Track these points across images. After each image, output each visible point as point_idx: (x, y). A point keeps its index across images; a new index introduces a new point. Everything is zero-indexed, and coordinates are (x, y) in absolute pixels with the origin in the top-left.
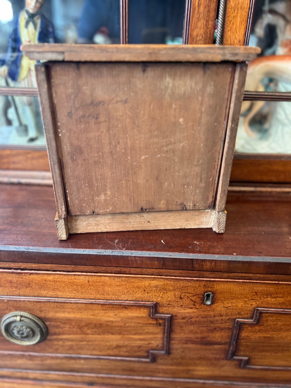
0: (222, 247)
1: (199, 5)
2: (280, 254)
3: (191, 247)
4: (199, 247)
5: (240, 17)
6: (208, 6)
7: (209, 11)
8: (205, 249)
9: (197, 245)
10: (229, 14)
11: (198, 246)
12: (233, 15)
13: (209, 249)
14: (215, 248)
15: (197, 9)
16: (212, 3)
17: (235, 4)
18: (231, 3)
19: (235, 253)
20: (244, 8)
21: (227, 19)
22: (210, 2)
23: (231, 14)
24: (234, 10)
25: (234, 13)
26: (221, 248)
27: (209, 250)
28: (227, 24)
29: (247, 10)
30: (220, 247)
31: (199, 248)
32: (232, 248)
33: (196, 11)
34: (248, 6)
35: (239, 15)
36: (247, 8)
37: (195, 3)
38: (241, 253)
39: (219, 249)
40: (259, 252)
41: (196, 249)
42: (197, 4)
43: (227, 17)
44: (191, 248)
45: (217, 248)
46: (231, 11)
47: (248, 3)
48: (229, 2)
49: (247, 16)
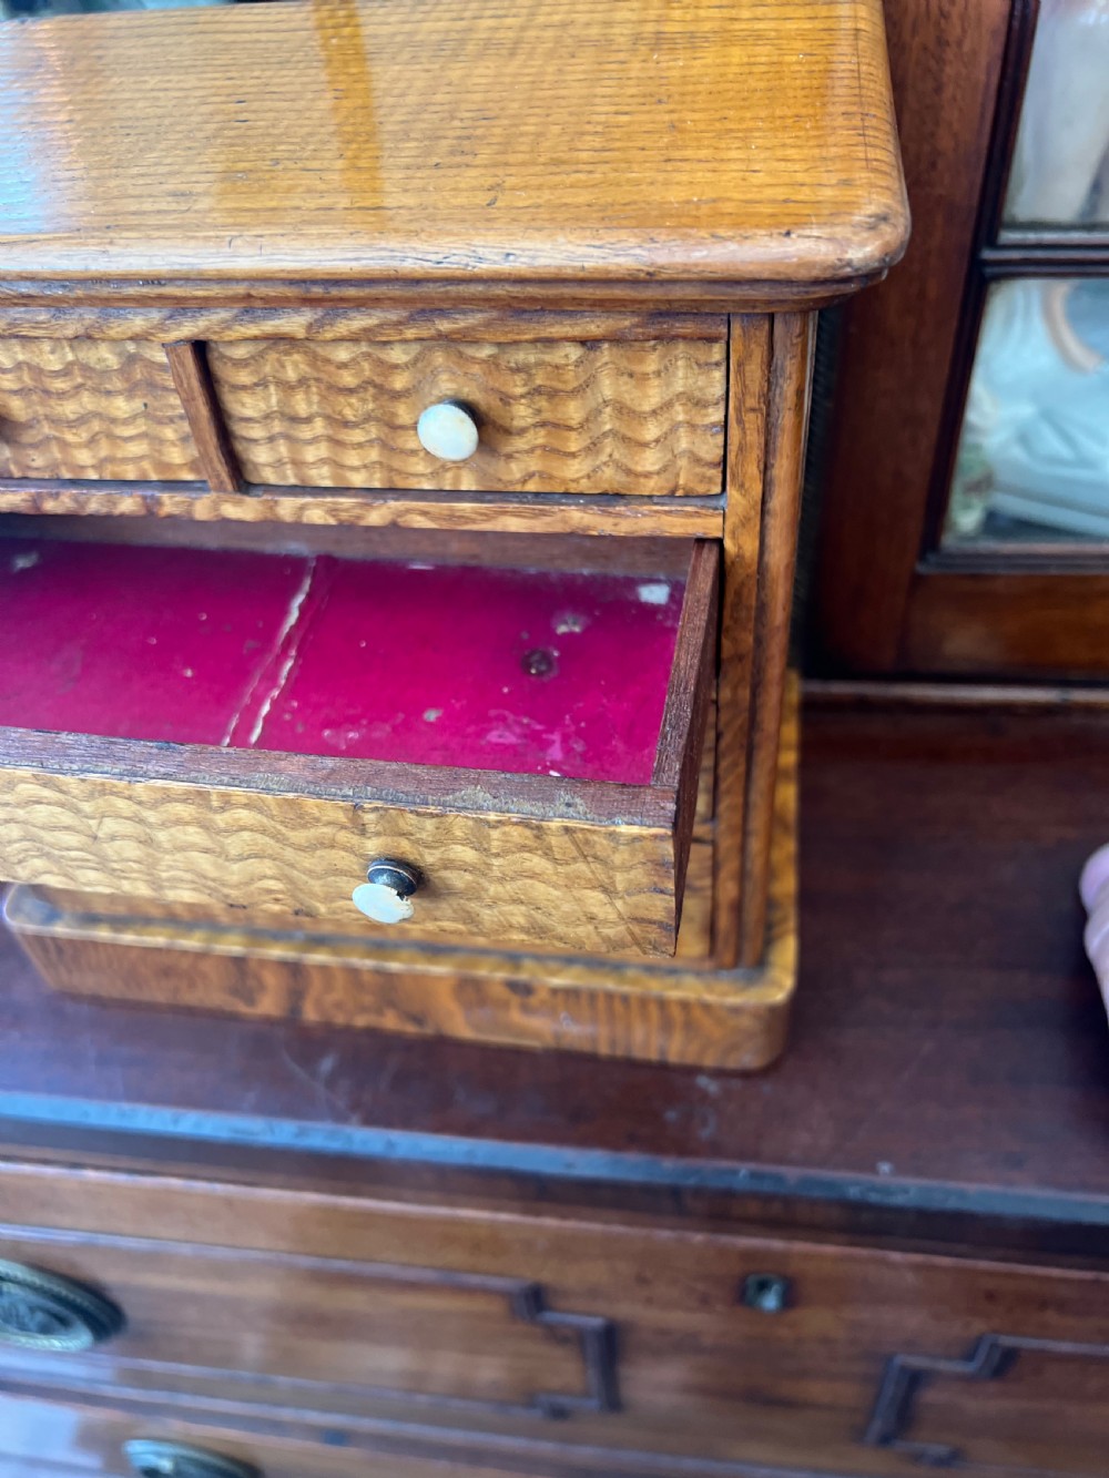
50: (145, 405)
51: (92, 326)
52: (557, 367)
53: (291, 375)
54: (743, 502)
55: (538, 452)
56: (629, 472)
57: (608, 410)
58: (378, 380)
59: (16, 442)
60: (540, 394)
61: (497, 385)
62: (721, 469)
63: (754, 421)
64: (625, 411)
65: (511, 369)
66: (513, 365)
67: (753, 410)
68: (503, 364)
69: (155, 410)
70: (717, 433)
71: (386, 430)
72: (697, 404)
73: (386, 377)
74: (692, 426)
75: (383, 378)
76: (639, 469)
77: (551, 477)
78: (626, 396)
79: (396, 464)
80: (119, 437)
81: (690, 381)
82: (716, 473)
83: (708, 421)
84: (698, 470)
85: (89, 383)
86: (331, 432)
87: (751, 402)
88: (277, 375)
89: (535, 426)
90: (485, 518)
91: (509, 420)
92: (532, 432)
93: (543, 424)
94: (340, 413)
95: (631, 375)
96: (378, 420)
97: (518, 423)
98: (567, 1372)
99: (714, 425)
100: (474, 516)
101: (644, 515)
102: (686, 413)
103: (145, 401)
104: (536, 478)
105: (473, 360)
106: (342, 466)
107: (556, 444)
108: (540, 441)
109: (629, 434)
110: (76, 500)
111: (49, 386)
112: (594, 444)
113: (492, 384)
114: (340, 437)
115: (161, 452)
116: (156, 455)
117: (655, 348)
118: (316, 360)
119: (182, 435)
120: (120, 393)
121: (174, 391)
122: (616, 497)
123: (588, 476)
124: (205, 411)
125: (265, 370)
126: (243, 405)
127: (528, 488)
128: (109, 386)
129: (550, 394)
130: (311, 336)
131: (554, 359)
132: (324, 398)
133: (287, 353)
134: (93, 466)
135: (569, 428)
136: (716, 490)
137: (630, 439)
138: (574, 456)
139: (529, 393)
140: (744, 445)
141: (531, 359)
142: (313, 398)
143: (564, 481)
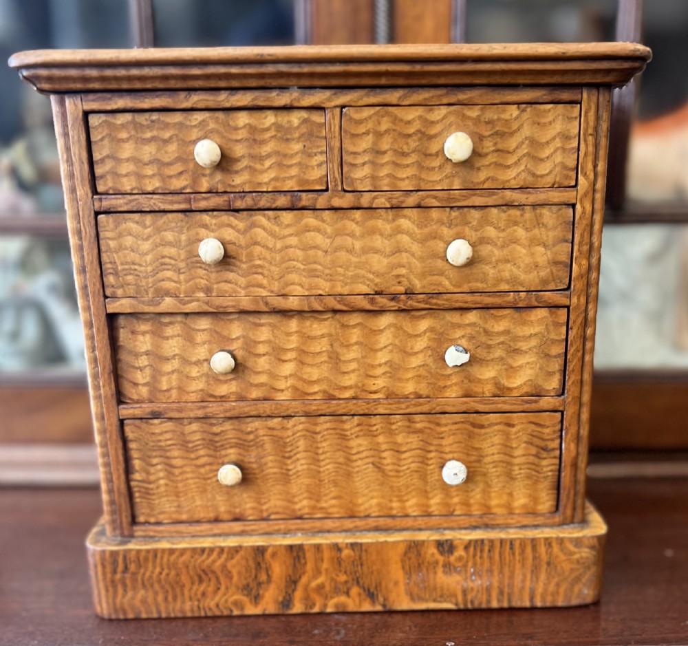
0: (416, 626)
2: (587, 637)
3: (321, 631)
4: (345, 629)
8: (361, 633)
9: (341, 625)
11: (342, 627)
13: (373, 633)
14: (393, 631)
19: (450, 641)
26: (410, 629)
27: (373, 637)
30: (410, 627)
31: (343, 632)
32: (445, 628)
38: (470, 641)
39: (403, 632)
40: (524, 634)
41: (334, 636)
44: (320, 634)
45: (400, 628)
50: (304, 146)
51: (295, 99)
52: (506, 121)
53: (383, 127)
54: (586, 182)
55: (492, 166)
56: (534, 175)
57: (527, 142)
58: (423, 130)
59: (228, 170)
60: (497, 135)
61: (478, 131)
62: (575, 172)
63: (591, 141)
64: (534, 142)
65: (485, 122)
66: (487, 120)
67: (591, 135)
68: (482, 119)
69: (309, 148)
70: (575, 152)
71: (422, 157)
72: (567, 137)
73: (427, 128)
74: (564, 150)
75: (425, 129)
76: (539, 173)
77: (497, 180)
78: (536, 135)
79: (423, 176)
80: (285, 165)
81: (564, 126)
82: (573, 174)
83: (570, 146)
84: (565, 172)
85: (279, 135)
86: (394, 159)
87: (590, 131)
88: (375, 128)
89: (493, 151)
90: (464, 198)
91: (481, 149)
92: (491, 155)
93: (497, 150)
94: (401, 148)
95: (539, 124)
96: (419, 151)
97: (485, 150)
99: (573, 148)
100: (459, 197)
101: (541, 192)
102: (562, 142)
103: (305, 144)
104: (490, 180)
105: (469, 118)
106: (396, 178)
107: (501, 161)
108: (494, 160)
109: (536, 155)
110: (253, 200)
111: (257, 137)
112: (519, 160)
113: (476, 130)
114: (398, 162)
115: (304, 173)
116: (302, 175)
117: (549, 110)
118: (396, 120)
119: (318, 162)
120: (293, 139)
121: (322, 138)
122: (527, 188)
123: (515, 178)
124: (338, 144)
125: (370, 125)
126: (354, 145)
127: (486, 186)
128: (289, 137)
129: (502, 135)
130: (399, 103)
131: (506, 116)
132: (395, 140)
133: (383, 116)
134: (265, 183)
135: (509, 152)
136: (573, 183)
137: (536, 157)
138: (508, 167)
139: (492, 134)
140: (586, 154)
141: (496, 117)
142: (390, 140)
143: (504, 182)
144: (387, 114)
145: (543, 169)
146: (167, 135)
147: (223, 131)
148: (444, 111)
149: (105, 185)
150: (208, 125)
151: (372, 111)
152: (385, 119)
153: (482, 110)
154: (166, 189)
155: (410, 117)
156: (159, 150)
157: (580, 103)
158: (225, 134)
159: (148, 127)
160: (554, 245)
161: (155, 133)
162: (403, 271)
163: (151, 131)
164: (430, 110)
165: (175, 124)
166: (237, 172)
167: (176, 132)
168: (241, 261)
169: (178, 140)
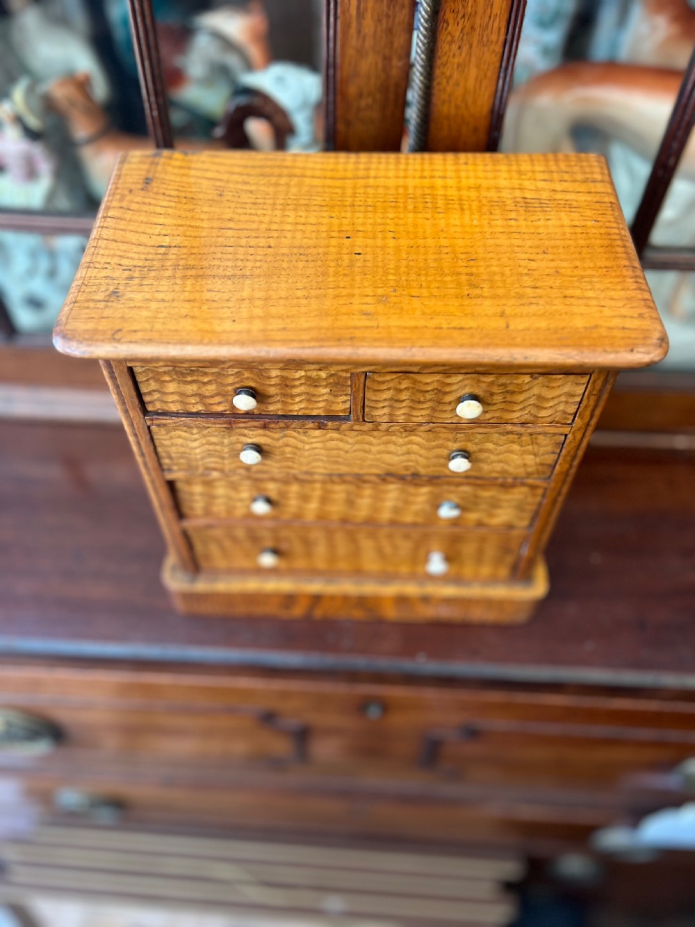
1: (360, 15)
5: (478, 66)
6: (388, 16)
7: (390, 31)
10: (445, 58)
12: (456, 60)
15: (354, 24)
16: (397, 9)
17: (462, 30)
18: (450, 29)
20: (488, 41)
21: (437, 72)
22: (394, 6)
23: (451, 59)
24: (459, 48)
25: (460, 55)
28: (439, 84)
29: (498, 48)
33: (353, 31)
34: (502, 37)
35: (473, 59)
36: (497, 42)
37: (349, 8)
42: (353, 11)
43: (439, 68)
46: (450, 49)
47: (500, 29)
48: (445, 25)
49: (498, 65)
50: (331, 390)
52: (518, 384)
53: (403, 386)
54: (580, 423)
56: (535, 416)
57: (534, 397)
58: (440, 388)
59: (263, 402)
61: (490, 390)
62: (573, 416)
63: (593, 398)
64: (541, 398)
65: (498, 385)
66: (500, 384)
69: (335, 392)
70: (576, 404)
71: (437, 404)
72: (571, 395)
73: (444, 387)
74: (566, 403)
75: (442, 388)
76: (540, 415)
77: (502, 418)
78: (544, 393)
79: (436, 415)
80: (313, 401)
81: (571, 388)
82: (571, 417)
83: (574, 401)
84: (564, 415)
85: (309, 383)
86: (411, 405)
87: (594, 393)
88: (396, 386)
89: (502, 402)
91: (490, 401)
92: (499, 404)
93: (505, 402)
94: (418, 399)
95: (548, 387)
96: (435, 400)
97: (495, 402)
98: (281, 746)
99: (576, 402)
100: (466, 428)
101: (538, 426)
102: (566, 398)
104: (495, 418)
106: (411, 415)
107: (508, 408)
108: (502, 407)
110: (285, 424)
111: (288, 383)
112: (524, 408)
113: (488, 389)
114: (415, 406)
115: (330, 406)
116: (328, 407)
117: (560, 379)
118: (415, 382)
119: (343, 400)
120: (321, 386)
121: (348, 386)
122: (527, 423)
123: (518, 418)
124: (361, 395)
125: (391, 385)
126: (376, 396)
127: (491, 421)
128: (317, 384)
129: (513, 393)
130: (420, 371)
131: (519, 381)
132: (413, 393)
133: (403, 379)
134: (296, 411)
135: (515, 403)
136: (570, 422)
137: (540, 406)
138: (514, 411)
139: (503, 392)
140: (586, 407)
141: (508, 382)
142: (408, 394)
143: (506, 419)
144: (408, 378)
145: (543, 413)
146: (206, 380)
147: (257, 379)
148: (460, 377)
149: (153, 407)
150: (244, 374)
151: (394, 376)
152: (406, 381)
153: (496, 377)
154: (208, 411)
155: (429, 381)
156: (199, 388)
157: (591, 375)
158: (259, 381)
159: (188, 374)
160: (543, 455)
161: (195, 378)
162: (411, 464)
163: (191, 377)
164: (448, 377)
165: (213, 373)
166: (271, 403)
167: (214, 378)
168: (276, 455)
169: (216, 383)
